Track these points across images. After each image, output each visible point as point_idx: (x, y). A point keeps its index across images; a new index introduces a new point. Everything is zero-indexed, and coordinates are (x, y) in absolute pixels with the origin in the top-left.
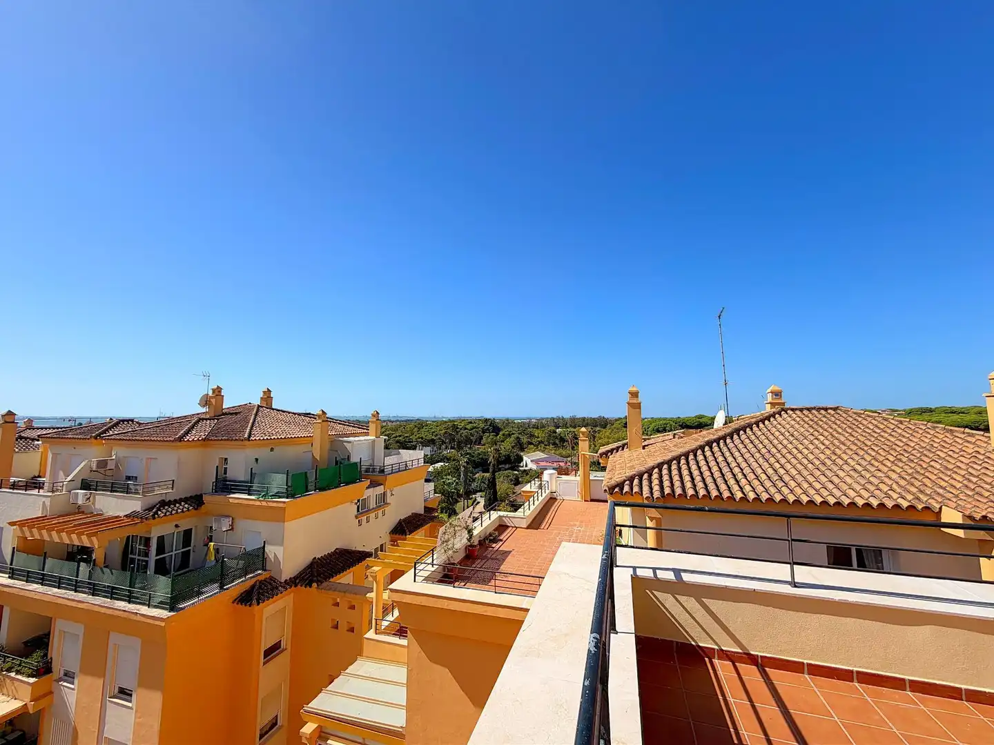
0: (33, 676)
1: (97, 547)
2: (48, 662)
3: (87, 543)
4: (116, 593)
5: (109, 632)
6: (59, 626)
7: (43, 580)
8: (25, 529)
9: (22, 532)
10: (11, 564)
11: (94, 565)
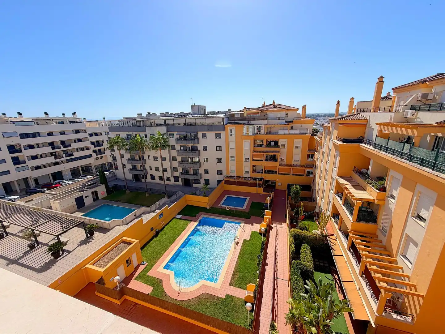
0: (378, 190)
1: (416, 136)
2: (384, 187)
3: (410, 134)
4: (424, 163)
5: (416, 183)
6: (391, 173)
7: (386, 150)
8: (382, 126)
9: (381, 128)
10: (375, 142)
11: (413, 145)
